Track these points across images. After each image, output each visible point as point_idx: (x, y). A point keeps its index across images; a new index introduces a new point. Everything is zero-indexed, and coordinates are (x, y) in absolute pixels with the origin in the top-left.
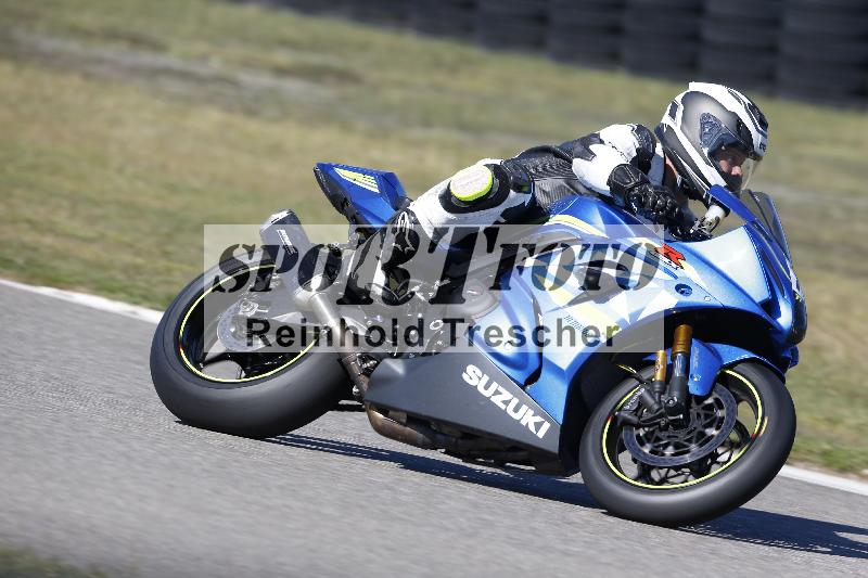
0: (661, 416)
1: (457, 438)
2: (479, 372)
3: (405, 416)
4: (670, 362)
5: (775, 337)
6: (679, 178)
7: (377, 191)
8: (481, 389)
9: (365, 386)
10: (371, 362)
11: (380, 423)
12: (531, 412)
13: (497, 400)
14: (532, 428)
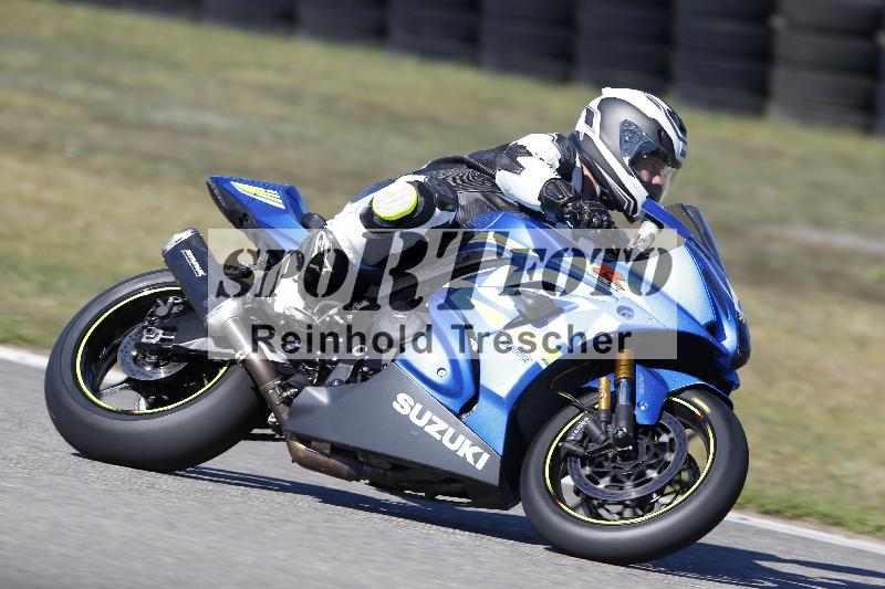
0: (608, 447)
1: (385, 470)
2: (411, 401)
3: (329, 446)
4: (613, 389)
5: (721, 360)
6: (598, 189)
7: (283, 207)
8: (413, 418)
9: (285, 416)
10: (292, 391)
11: (302, 455)
12: (469, 442)
13: (431, 430)
14: (470, 460)
